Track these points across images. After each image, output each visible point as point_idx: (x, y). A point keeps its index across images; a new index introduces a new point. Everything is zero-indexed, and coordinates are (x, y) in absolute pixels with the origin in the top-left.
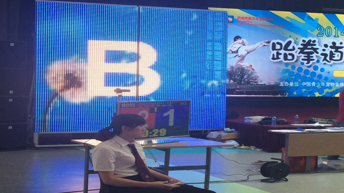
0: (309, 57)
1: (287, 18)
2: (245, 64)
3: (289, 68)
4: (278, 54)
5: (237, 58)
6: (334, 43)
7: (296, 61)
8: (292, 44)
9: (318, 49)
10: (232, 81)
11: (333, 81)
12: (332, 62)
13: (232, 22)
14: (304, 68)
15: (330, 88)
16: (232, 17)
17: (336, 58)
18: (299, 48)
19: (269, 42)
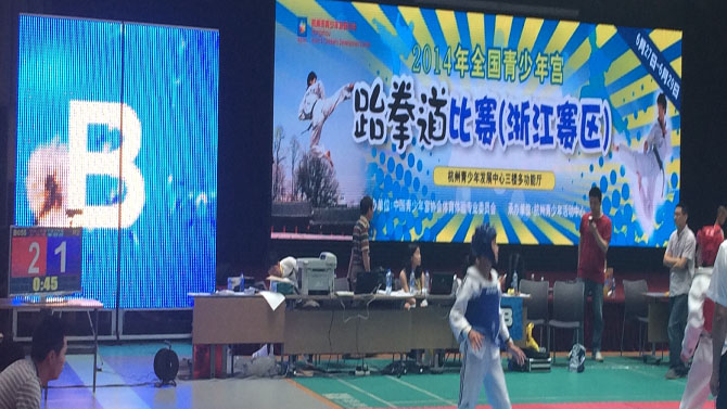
0: (402, 129)
1: (374, 21)
2: (321, 149)
3: (377, 160)
4: (364, 121)
5: (312, 133)
6: (434, 91)
7: (386, 142)
8: (381, 95)
9: (413, 107)
10: (305, 197)
11: (433, 198)
12: (433, 142)
13: (305, 35)
14: (397, 161)
15: (430, 216)
16: (305, 20)
17: (437, 133)
18: (390, 106)
19: (350, 89)
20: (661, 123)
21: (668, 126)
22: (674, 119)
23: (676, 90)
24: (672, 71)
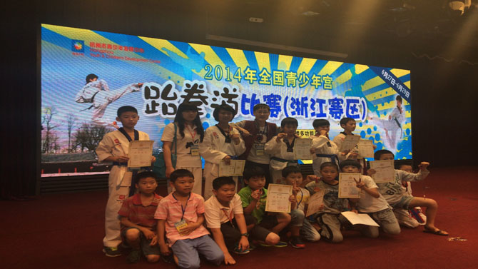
1: (164, 49)
2: (106, 120)
4: (154, 104)
6: (226, 90)
8: (173, 90)
9: (207, 97)
16: (82, 42)
18: (182, 96)
19: (140, 86)
20: (399, 108)
21: (403, 109)
22: (406, 106)
23: (407, 94)
24: (404, 86)
